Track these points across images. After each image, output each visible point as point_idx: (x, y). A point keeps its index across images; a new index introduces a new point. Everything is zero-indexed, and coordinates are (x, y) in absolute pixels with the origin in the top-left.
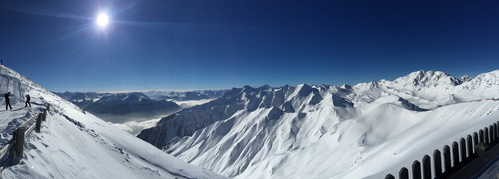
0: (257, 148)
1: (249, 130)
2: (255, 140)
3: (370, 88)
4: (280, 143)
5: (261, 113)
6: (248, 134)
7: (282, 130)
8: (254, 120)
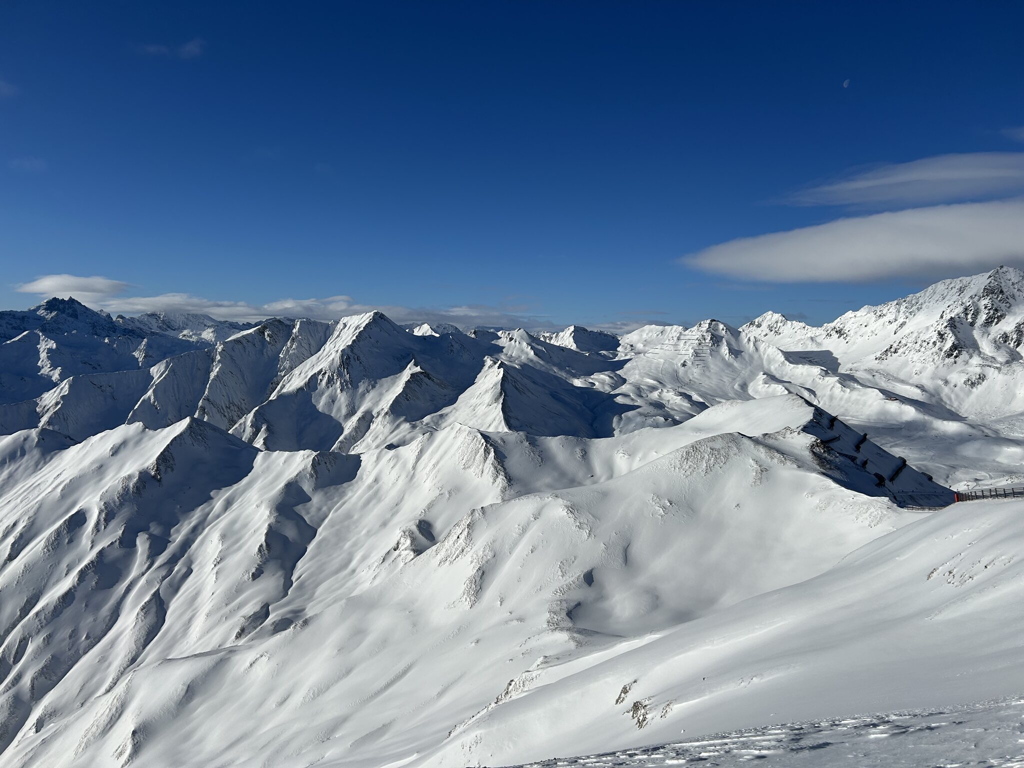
0: (74, 635)
1: (36, 547)
2: (68, 598)
3: (696, 354)
4: (206, 603)
5: (115, 451)
6: (28, 569)
7: (223, 537)
8: (72, 488)
